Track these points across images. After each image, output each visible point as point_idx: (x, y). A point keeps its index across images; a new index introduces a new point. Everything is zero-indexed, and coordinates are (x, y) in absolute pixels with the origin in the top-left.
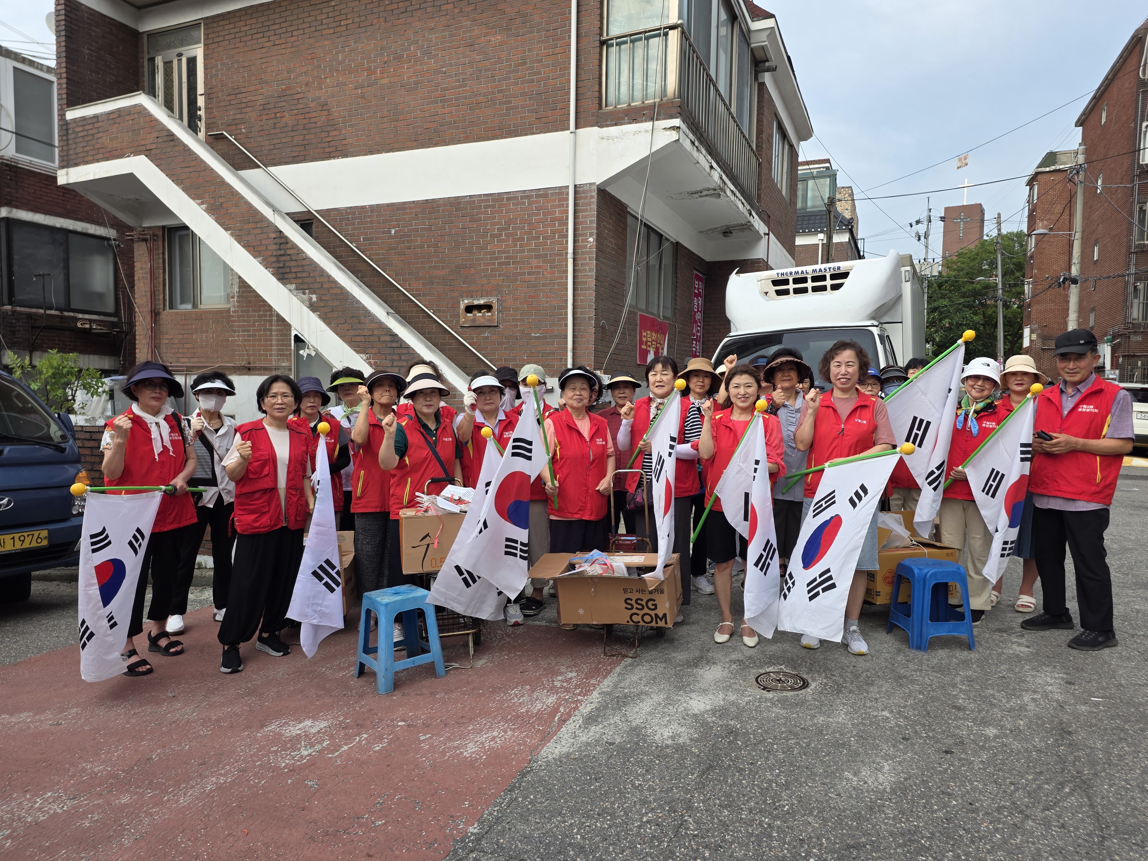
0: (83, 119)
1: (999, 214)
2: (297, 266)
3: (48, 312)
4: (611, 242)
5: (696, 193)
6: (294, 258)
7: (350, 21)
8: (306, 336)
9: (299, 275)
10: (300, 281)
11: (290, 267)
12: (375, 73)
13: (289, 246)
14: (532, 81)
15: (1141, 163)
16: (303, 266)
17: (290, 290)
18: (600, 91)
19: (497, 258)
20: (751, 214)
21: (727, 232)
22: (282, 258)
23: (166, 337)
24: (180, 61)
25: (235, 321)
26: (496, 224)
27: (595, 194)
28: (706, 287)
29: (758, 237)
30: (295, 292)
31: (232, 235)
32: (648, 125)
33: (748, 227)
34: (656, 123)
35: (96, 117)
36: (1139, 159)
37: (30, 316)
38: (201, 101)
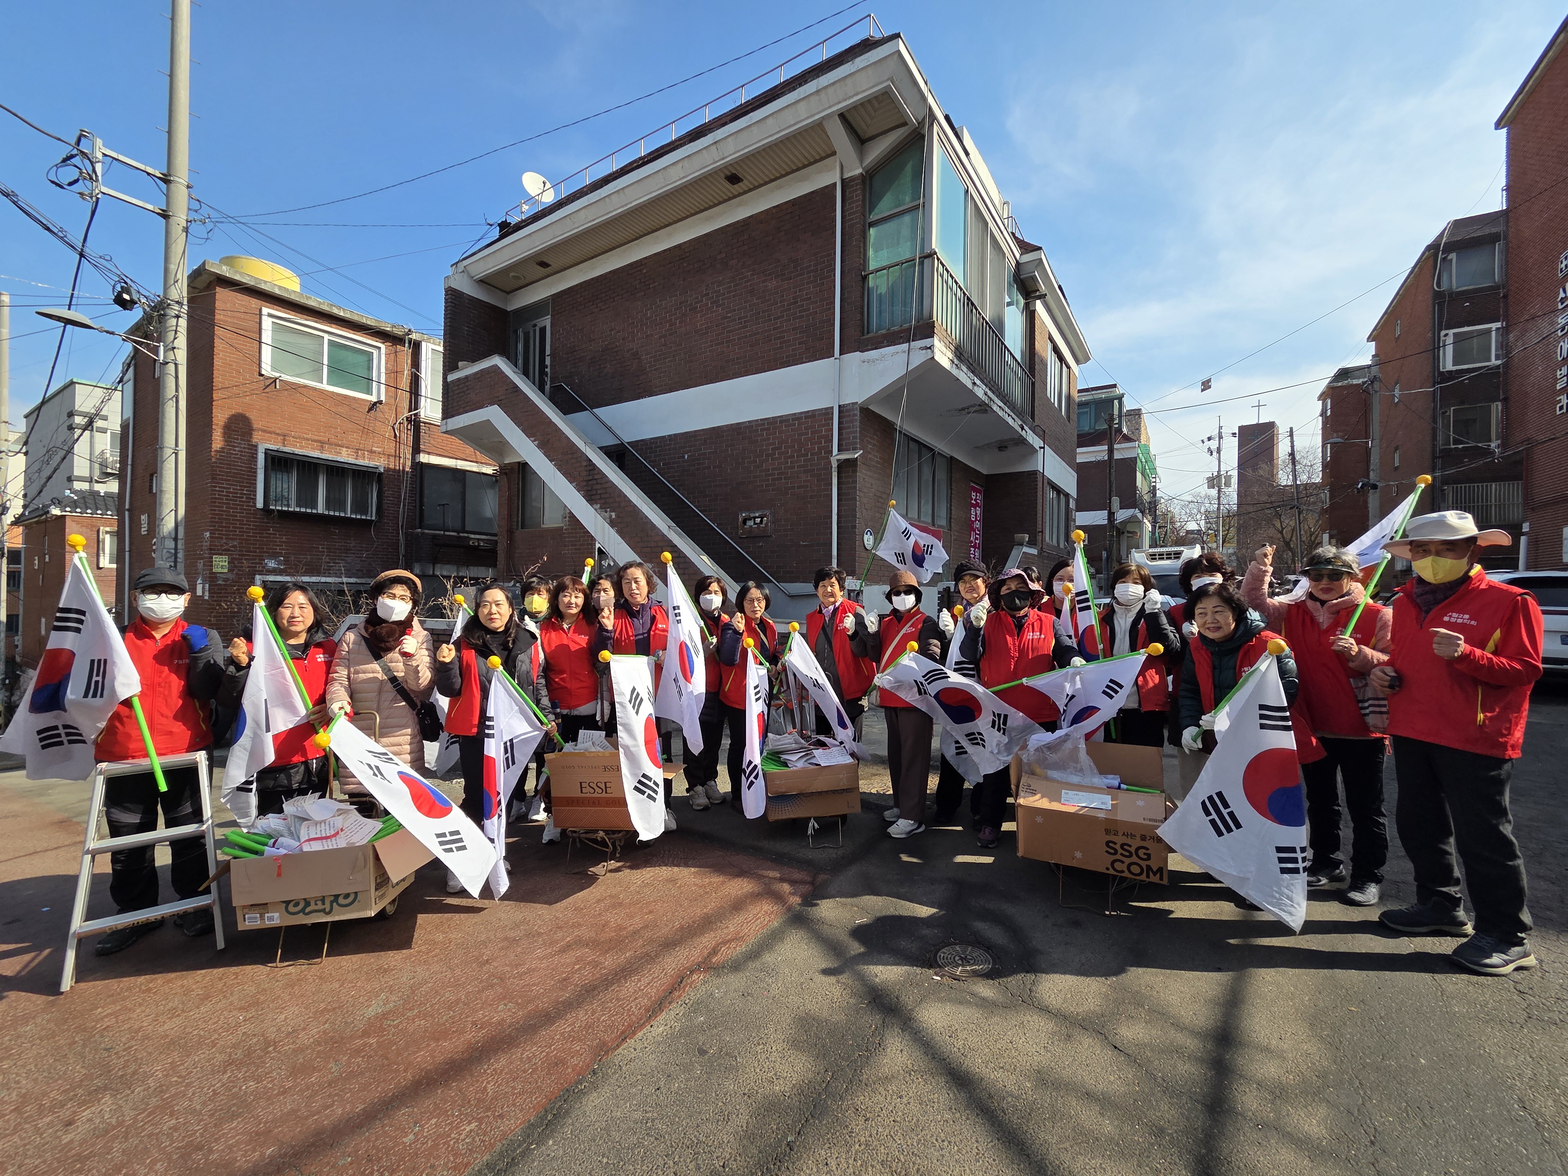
0: (459, 380)
1: (1291, 429)
2: (602, 488)
3: (447, 533)
4: (876, 457)
5: (963, 409)
6: (599, 481)
7: (656, 284)
8: (607, 549)
9: (603, 496)
10: (603, 501)
11: (596, 490)
12: (675, 324)
13: (596, 472)
14: (802, 316)
15: (1441, 370)
16: (606, 488)
17: (596, 510)
18: (862, 320)
19: (771, 475)
20: (1023, 428)
21: (1002, 447)
22: (590, 483)
23: (518, 551)
24: (535, 331)
25: (566, 537)
26: (771, 444)
27: (858, 412)
28: (985, 498)
29: (1033, 451)
30: (599, 511)
31: (555, 465)
32: (906, 345)
33: (1023, 441)
34: (912, 343)
35: (467, 377)
36: (1439, 366)
37: (435, 536)
38: (548, 361)
